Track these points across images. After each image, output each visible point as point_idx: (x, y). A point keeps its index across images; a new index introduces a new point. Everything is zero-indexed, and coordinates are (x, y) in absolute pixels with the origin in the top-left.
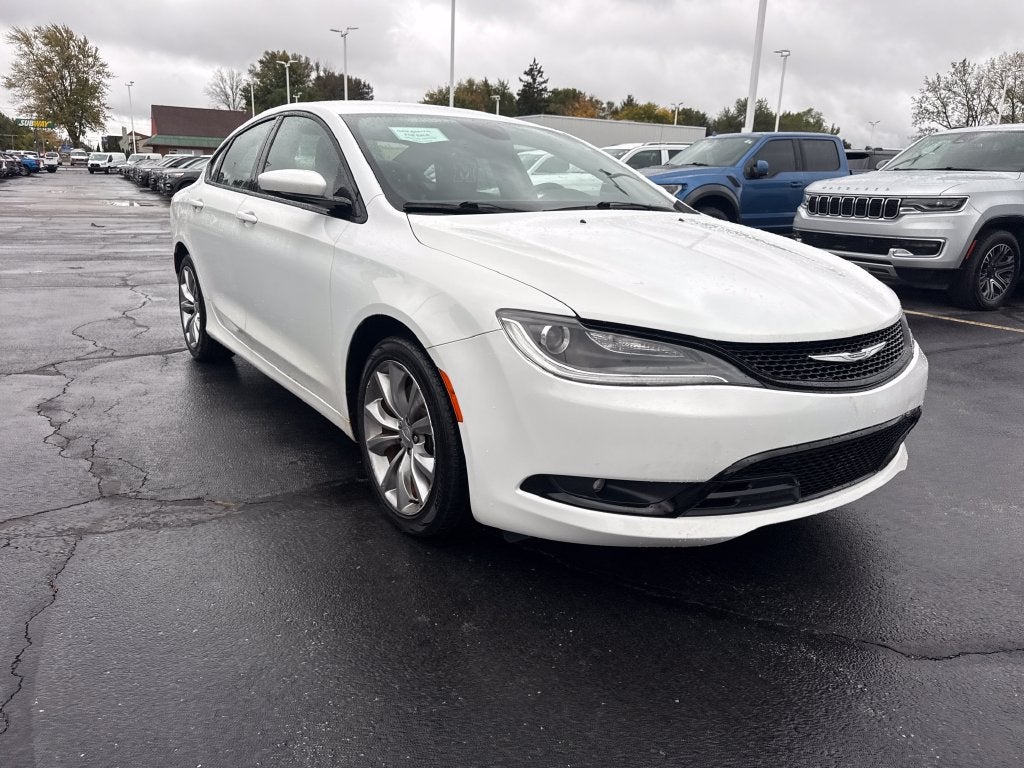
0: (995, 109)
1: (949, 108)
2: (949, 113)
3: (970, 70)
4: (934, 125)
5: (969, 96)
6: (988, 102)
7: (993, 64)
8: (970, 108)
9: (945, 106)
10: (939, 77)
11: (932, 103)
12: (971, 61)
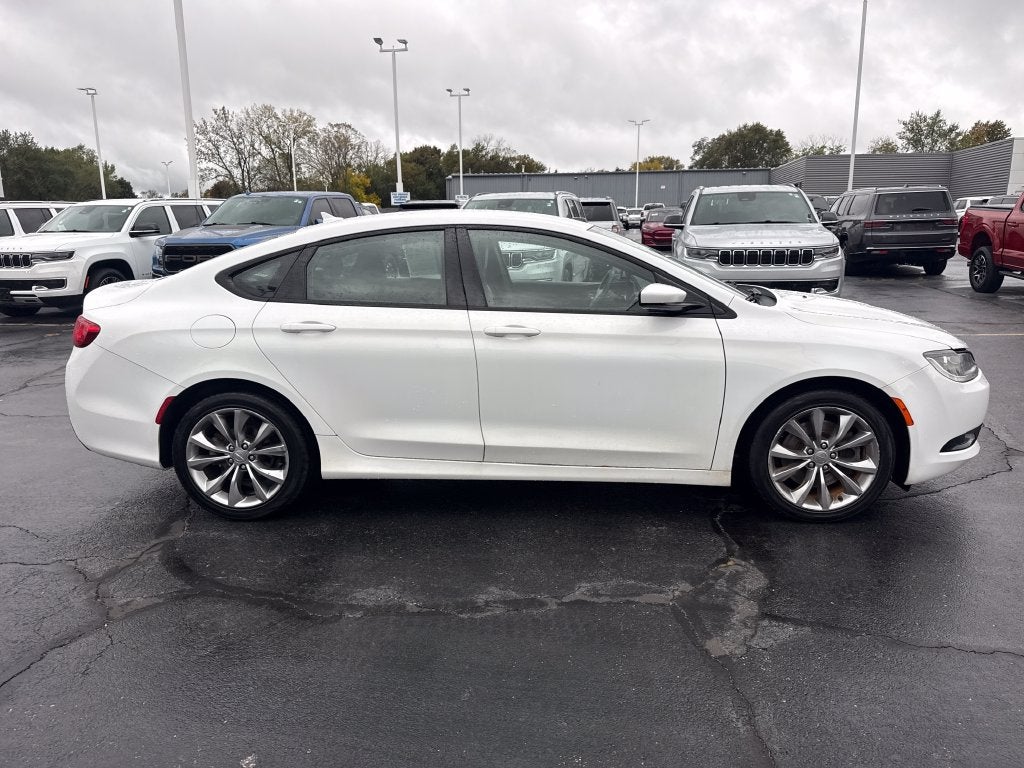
0: (259, 153)
1: (222, 150)
2: (222, 155)
3: (230, 118)
4: (211, 165)
5: (235, 140)
6: (253, 146)
7: (248, 113)
8: (239, 152)
9: (217, 148)
10: (204, 122)
11: (204, 145)
12: (230, 109)
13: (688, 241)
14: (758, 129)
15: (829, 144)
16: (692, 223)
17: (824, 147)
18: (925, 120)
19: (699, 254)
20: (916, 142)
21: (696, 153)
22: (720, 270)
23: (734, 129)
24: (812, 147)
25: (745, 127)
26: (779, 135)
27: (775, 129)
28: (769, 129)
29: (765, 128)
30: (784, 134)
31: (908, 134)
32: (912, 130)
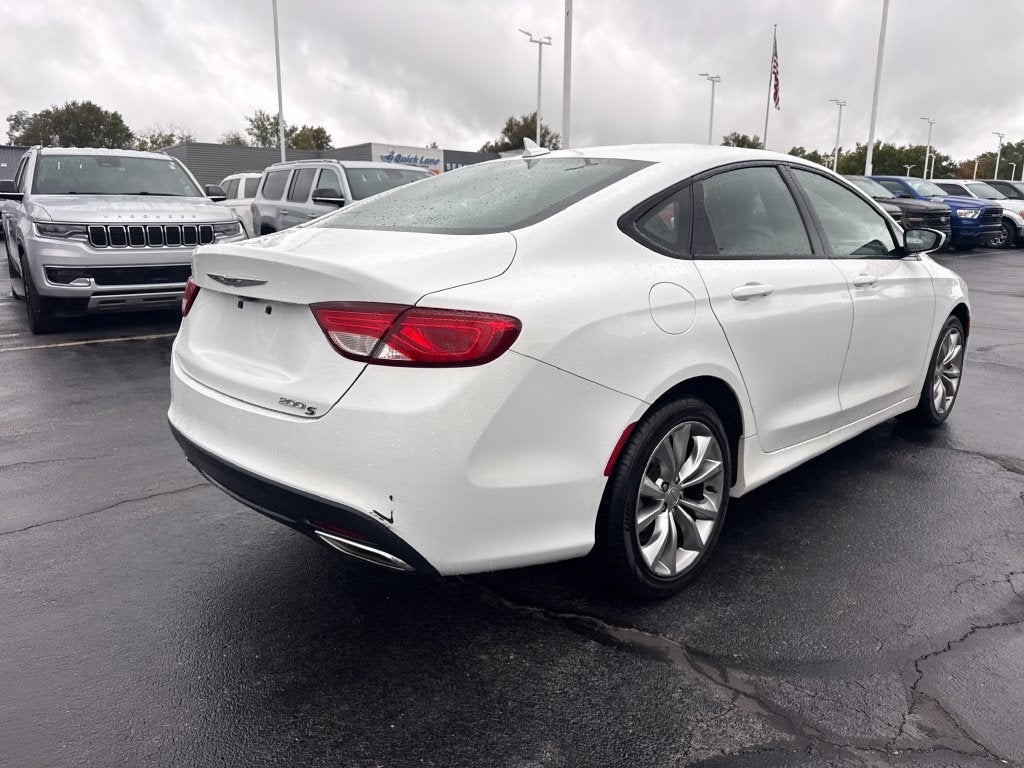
13: (34, 214)
14: (90, 109)
15: (177, 133)
16: (34, 191)
17: (172, 135)
18: (268, 120)
19: (56, 231)
20: (263, 138)
21: (13, 128)
22: (94, 253)
23: (61, 106)
24: (160, 135)
25: (74, 104)
26: (116, 118)
27: (111, 111)
28: (104, 109)
29: (99, 109)
30: (123, 118)
31: (256, 131)
32: (258, 128)
